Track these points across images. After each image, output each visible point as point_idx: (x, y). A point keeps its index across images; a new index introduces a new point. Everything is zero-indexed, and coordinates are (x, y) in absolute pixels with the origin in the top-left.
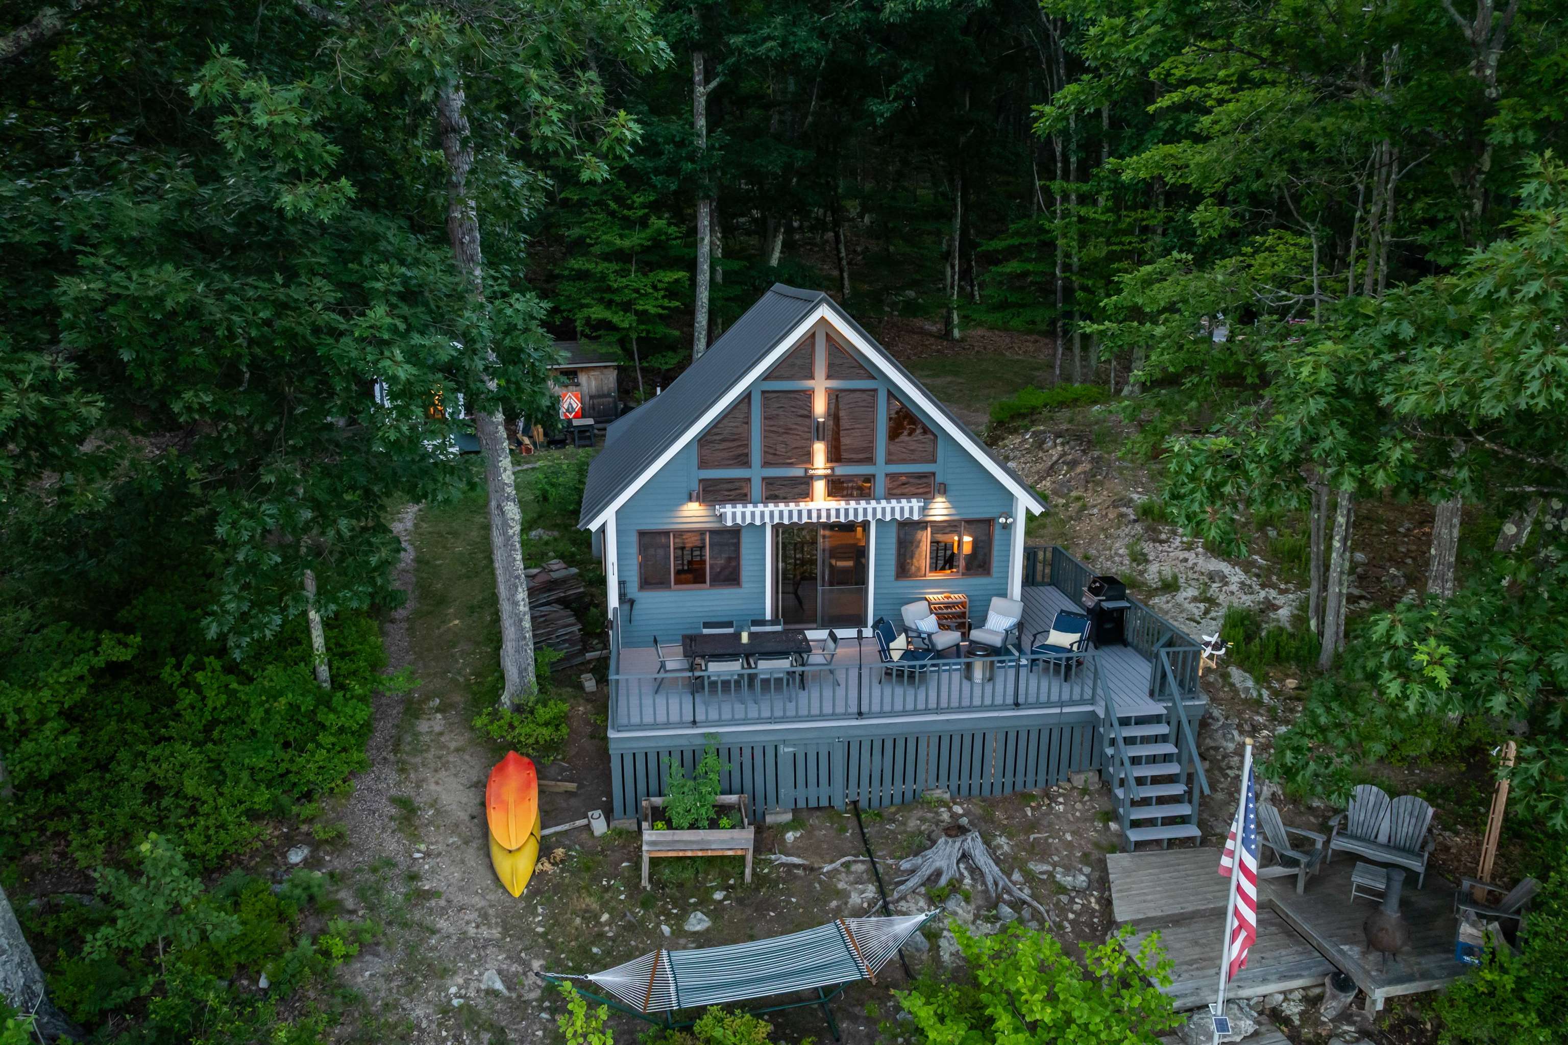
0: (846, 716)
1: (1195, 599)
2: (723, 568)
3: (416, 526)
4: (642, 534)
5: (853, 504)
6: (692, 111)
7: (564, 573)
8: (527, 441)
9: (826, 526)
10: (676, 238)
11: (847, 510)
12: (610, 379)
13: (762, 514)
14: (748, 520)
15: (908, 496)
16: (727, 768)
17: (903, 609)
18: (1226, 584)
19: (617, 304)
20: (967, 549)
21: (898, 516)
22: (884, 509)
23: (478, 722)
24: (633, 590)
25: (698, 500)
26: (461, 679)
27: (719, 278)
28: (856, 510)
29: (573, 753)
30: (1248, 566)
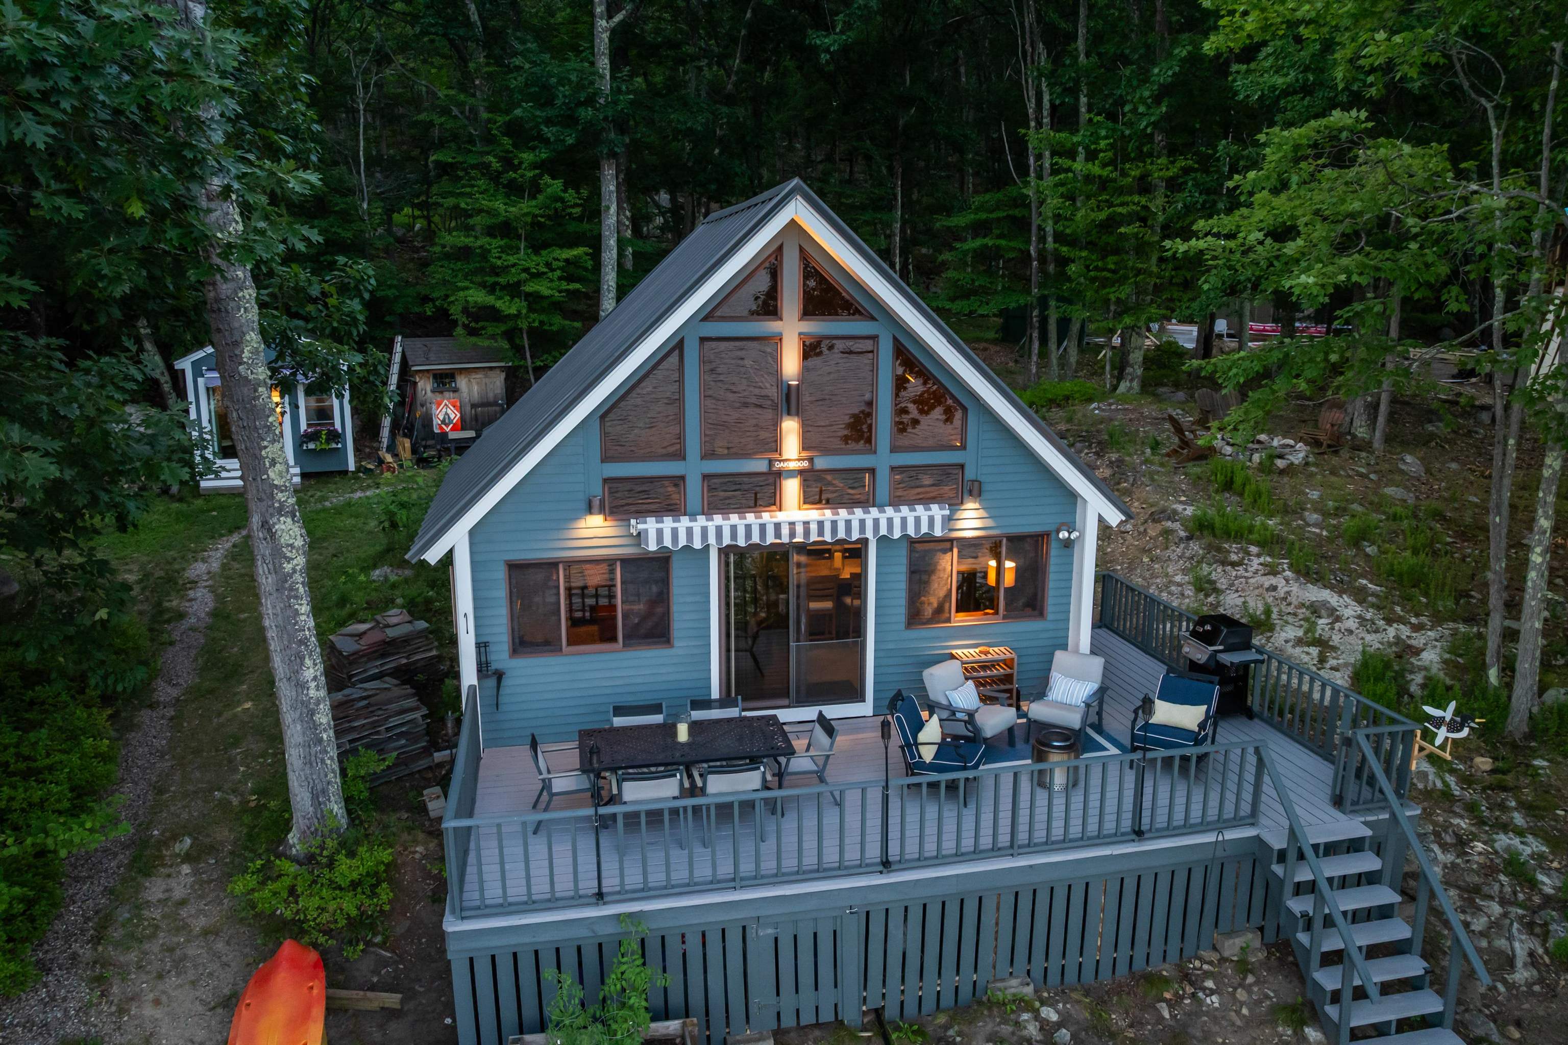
0: (862, 868)
1: (1299, 642)
2: (644, 618)
3: (224, 567)
4: (514, 567)
5: (843, 513)
6: (592, 47)
7: (406, 629)
8: (389, 458)
9: (801, 548)
10: (576, 205)
11: (834, 523)
12: (496, 383)
13: (704, 530)
14: (682, 542)
15: (926, 501)
16: (660, 983)
17: (926, 673)
18: (1338, 619)
19: (503, 288)
20: (1009, 579)
21: (911, 532)
22: (890, 521)
23: (239, 886)
24: (501, 656)
25: (602, 510)
26: (235, 801)
27: (629, 265)
28: (848, 523)
29: (400, 930)
30: (1360, 596)
